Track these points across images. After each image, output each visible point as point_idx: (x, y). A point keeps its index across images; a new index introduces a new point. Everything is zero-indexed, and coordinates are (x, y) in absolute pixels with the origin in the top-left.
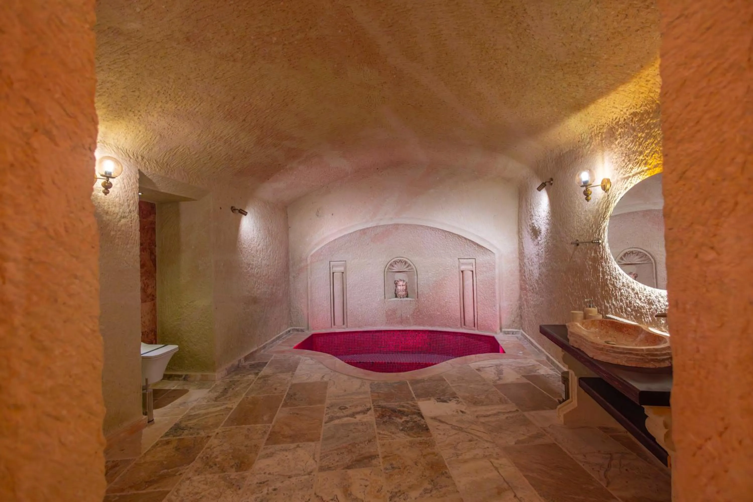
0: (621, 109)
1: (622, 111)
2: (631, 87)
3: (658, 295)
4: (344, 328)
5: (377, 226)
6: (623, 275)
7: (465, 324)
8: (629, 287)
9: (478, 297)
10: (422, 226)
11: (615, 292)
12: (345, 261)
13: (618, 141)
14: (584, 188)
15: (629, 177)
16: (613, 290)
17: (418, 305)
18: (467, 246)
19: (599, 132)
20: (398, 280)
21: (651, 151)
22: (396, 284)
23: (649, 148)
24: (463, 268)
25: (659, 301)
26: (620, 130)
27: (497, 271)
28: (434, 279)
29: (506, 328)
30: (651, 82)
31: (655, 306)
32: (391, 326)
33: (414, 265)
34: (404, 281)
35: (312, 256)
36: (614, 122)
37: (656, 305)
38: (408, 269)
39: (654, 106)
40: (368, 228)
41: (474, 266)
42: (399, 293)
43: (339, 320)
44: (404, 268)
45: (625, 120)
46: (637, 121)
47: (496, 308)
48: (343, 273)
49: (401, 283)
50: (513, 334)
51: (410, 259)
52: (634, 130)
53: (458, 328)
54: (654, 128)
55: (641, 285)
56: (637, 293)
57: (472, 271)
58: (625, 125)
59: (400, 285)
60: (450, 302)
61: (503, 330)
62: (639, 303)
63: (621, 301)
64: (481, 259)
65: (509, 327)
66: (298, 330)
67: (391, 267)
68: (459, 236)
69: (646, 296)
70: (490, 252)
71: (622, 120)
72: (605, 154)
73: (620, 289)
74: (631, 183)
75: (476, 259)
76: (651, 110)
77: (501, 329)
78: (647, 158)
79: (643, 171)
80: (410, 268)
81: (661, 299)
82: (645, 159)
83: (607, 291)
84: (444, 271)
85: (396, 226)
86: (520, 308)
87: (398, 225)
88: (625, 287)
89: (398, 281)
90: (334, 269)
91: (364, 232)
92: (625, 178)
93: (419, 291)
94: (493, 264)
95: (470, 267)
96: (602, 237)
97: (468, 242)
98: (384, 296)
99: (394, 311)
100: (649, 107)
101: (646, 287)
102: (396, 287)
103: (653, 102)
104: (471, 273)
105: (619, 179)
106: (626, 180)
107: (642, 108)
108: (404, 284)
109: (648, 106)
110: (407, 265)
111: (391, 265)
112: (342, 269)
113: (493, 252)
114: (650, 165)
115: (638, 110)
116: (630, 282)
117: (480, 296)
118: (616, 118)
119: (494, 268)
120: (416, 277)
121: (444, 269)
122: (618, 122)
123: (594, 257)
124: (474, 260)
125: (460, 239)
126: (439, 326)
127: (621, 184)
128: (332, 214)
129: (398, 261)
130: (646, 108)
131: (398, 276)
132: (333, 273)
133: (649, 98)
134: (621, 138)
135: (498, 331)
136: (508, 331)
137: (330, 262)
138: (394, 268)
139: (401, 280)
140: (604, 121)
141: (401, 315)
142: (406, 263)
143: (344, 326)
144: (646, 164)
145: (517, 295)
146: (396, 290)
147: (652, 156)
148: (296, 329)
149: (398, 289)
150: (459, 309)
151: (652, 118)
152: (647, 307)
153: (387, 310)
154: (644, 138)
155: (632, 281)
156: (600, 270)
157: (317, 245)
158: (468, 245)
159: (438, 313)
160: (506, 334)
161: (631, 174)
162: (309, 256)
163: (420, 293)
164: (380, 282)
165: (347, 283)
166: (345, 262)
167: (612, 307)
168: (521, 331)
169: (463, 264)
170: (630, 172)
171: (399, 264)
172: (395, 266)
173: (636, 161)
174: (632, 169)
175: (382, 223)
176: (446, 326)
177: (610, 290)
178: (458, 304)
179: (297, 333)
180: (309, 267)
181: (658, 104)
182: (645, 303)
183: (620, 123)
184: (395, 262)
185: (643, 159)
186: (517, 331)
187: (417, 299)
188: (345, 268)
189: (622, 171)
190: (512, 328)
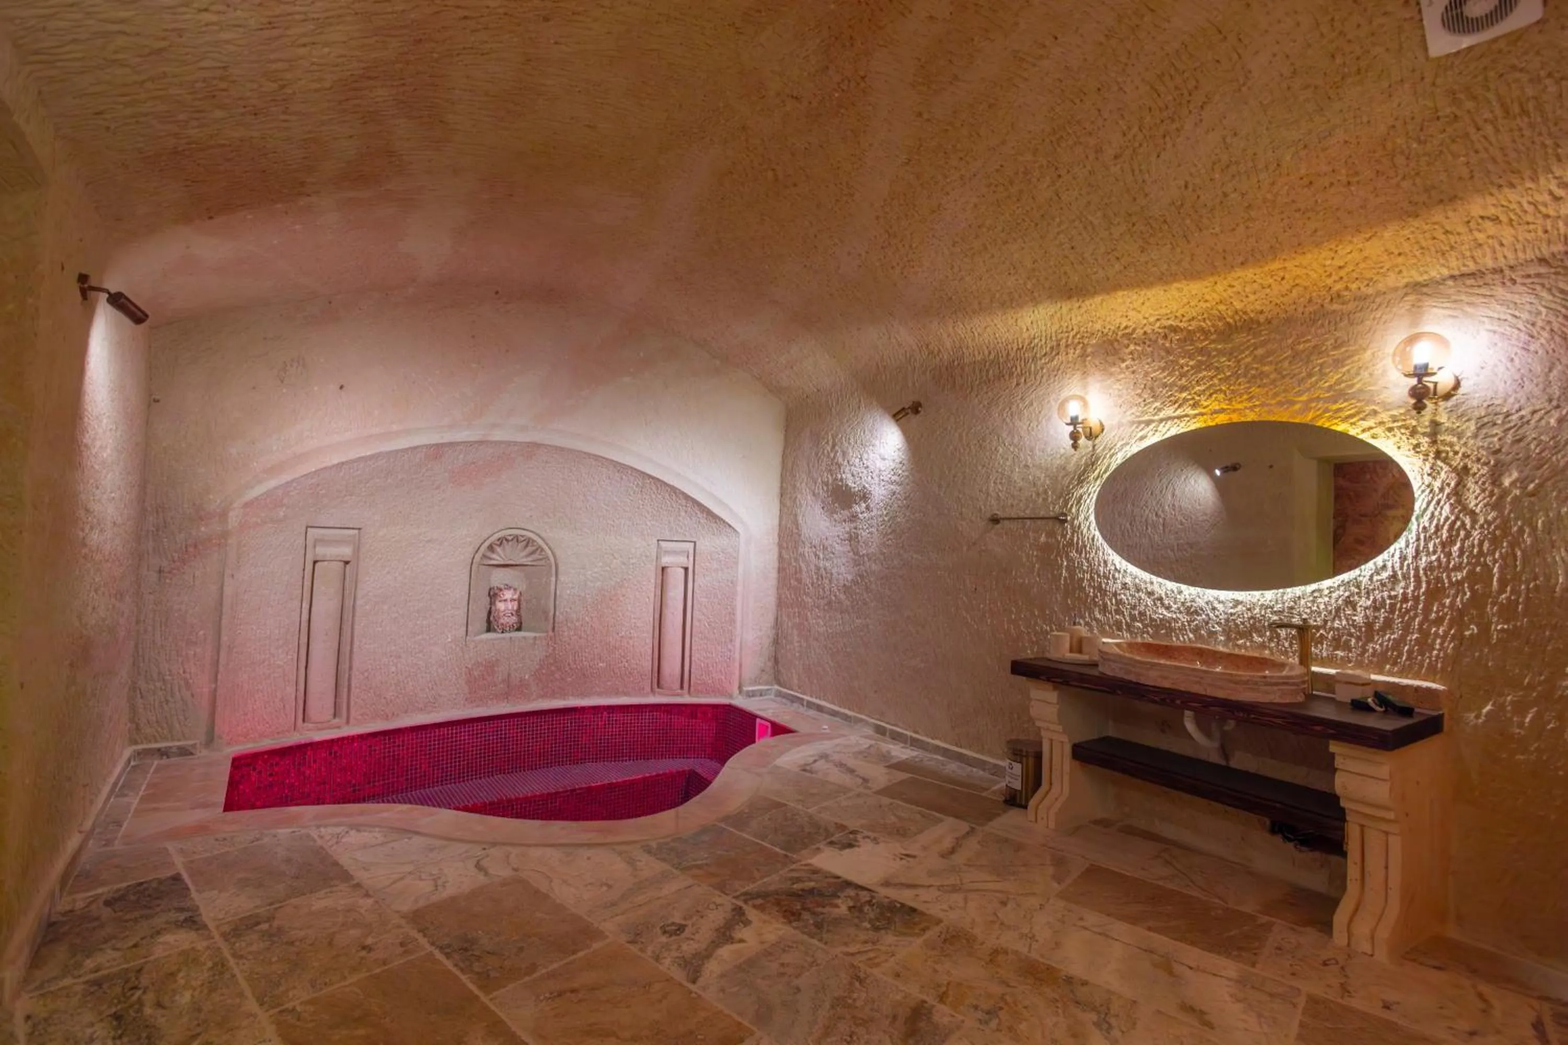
0: (1147, 316)
1: (1145, 318)
2: (1195, 287)
3: (1212, 599)
4: (339, 727)
5: (481, 443)
6: (1125, 571)
7: (659, 686)
8: (1138, 590)
9: (696, 623)
10: (597, 458)
11: (1103, 600)
12: (360, 529)
13: (1127, 363)
14: (1071, 428)
15: (1152, 421)
16: (1096, 596)
17: (554, 649)
18: (683, 514)
19: (1079, 343)
20: (502, 586)
21: (1208, 388)
22: (493, 595)
23: (1205, 384)
24: (666, 560)
25: (1214, 609)
26: (1132, 347)
27: (741, 569)
28: (598, 584)
29: (751, 684)
30: (1235, 289)
31: (1204, 616)
32: (478, 706)
33: (550, 548)
34: (515, 590)
35: (247, 505)
36: (1120, 333)
37: (1208, 615)
38: (530, 559)
39: (1220, 324)
40: (451, 444)
41: (691, 558)
42: (502, 621)
43: (321, 704)
44: (519, 556)
45: (1145, 333)
46: (1178, 340)
47: (734, 646)
48: (347, 563)
49: (508, 595)
50: (761, 695)
51: (543, 535)
52: (1168, 352)
53: (646, 695)
54: (1214, 357)
55: (1171, 585)
56: (1161, 599)
57: (686, 569)
58: (1146, 340)
59: (505, 600)
60: (631, 638)
61: (745, 689)
62: (1165, 613)
63: (1118, 611)
64: (708, 543)
65: (756, 682)
66: (163, 753)
67: (489, 554)
68: (674, 490)
69: (1183, 604)
70: (729, 530)
71: (1140, 332)
72: (1090, 379)
73: (1115, 594)
74: (1156, 431)
75: (697, 544)
76: (1212, 330)
77: (740, 688)
78: (1197, 398)
79: (1186, 416)
80: (536, 556)
81: (1220, 607)
82: (1193, 398)
83: (1079, 598)
84: (623, 567)
85: (532, 448)
86: (776, 642)
87: (537, 445)
88: (1129, 589)
89: (501, 590)
90: (317, 549)
91: (437, 451)
92: (1140, 423)
93: (557, 613)
94: (735, 555)
95: (682, 560)
96: (1074, 510)
97: (690, 504)
98: (464, 629)
99: (490, 667)
100: (1209, 324)
101: (1183, 587)
102: (492, 603)
103: (1221, 318)
104: (682, 571)
105: (1124, 421)
106: (1143, 425)
107: (1194, 323)
108: (516, 597)
109: (1208, 322)
110: (530, 549)
111: (491, 548)
112: (346, 551)
113: (735, 530)
114: (1205, 408)
115: (1182, 325)
116: (1145, 582)
117: (699, 621)
118: (1126, 327)
119: (736, 563)
120: (553, 579)
121: (624, 564)
122: (1132, 334)
123: (1047, 543)
124: (692, 544)
125: (674, 498)
126: (600, 694)
127: (1131, 430)
128: (341, 387)
129: (510, 538)
130: (1202, 324)
131: (498, 578)
132: (315, 562)
133: (1215, 312)
134: (1133, 359)
135: (736, 691)
136: (753, 691)
137: (307, 527)
138: (494, 556)
139: (508, 587)
140: (1098, 326)
141: (509, 675)
142: (529, 542)
143: (337, 720)
144: (1194, 406)
145: (771, 618)
146: (490, 613)
147: (1211, 395)
148: (159, 750)
149: (499, 611)
150: (650, 651)
151: (1214, 341)
152: (1184, 618)
153: (470, 666)
154: (1192, 367)
155: (1148, 580)
156: (1062, 564)
157: (272, 471)
158: (686, 512)
159: (601, 665)
160: (750, 696)
161: (1156, 418)
162: (237, 504)
163: (560, 617)
164: (460, 592)
165: (360, 594)
166: (356, 532)
167: (1094, 623)
168: (776, 687)
169: (667, 552)
170: (1154, 415)
171: (508, 547)
172: (499, 549)
173: (1172, 398)
174: (1160, 410)
175: (498, 435)
176: (617, 693)
177: (1087, 596)
178: (649, 641)
179: (165, 761)
180: (232, 541)
181: (1228, 323)
182: (1181, 612)
183: (1134, 336)
184: (502, 541)
185: (1189, 397)
186: (768, 690)
187: (551, 633)
188: (357, 550)
189: (1133, 410)
190: (760, 684)
